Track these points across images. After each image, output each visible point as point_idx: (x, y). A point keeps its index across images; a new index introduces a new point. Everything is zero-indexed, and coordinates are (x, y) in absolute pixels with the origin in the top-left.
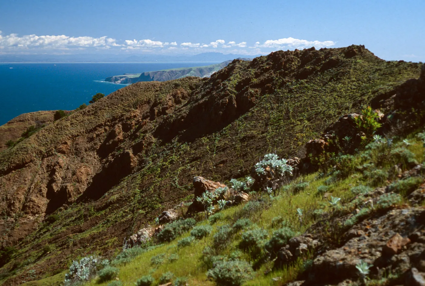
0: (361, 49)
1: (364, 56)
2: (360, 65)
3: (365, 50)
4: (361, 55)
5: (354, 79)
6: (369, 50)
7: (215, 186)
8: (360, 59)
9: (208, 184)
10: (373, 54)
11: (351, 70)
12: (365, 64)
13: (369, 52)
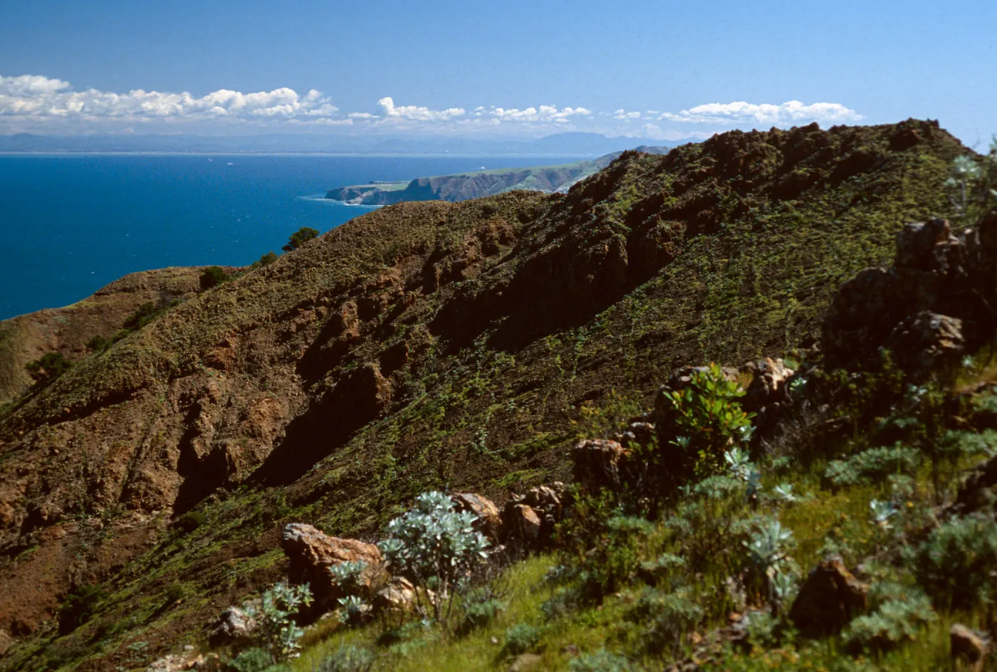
0: (929, 129)
1: (937, 147)
2: (928, 167)
3: (939, 133)
4: (930, 144)
5: (911, 201)
6: (951, 131)
7: (341, 552)
8: (927, 153)
9: (321, 548)
10: (959, 142)
11: (906, 180)
12: (939, 166)
13: (950, 136)
